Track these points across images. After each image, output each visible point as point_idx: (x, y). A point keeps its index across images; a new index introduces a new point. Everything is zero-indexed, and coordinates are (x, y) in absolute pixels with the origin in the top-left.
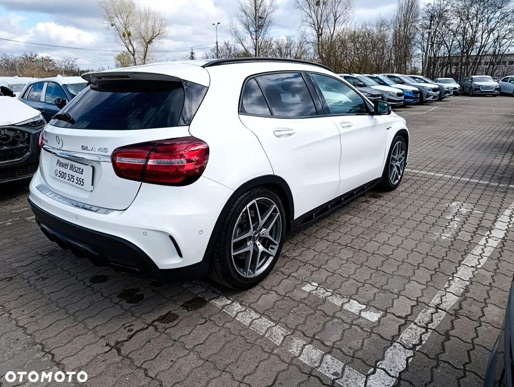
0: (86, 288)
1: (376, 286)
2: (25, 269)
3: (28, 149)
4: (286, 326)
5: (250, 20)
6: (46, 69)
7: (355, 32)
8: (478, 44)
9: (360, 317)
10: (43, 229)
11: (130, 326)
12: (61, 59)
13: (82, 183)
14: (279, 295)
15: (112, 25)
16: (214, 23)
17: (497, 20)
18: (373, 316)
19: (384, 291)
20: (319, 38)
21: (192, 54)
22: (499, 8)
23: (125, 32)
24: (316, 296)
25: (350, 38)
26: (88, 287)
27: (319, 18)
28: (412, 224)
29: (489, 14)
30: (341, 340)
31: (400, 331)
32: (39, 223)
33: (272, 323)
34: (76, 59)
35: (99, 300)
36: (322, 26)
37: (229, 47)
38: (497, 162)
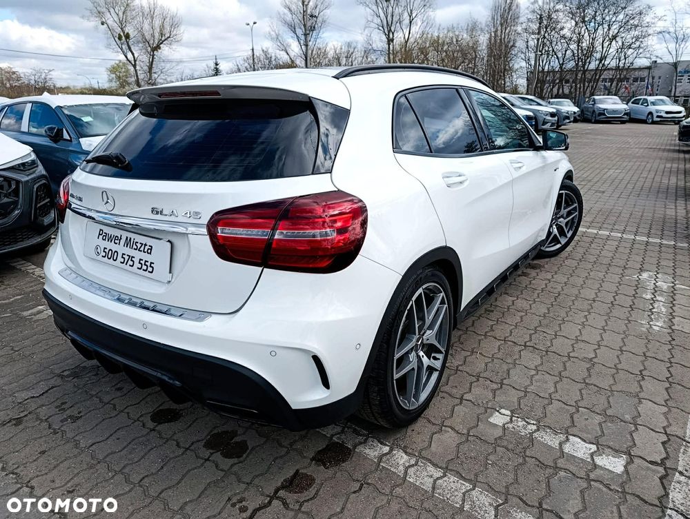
0: (148, 434)
1: (597, 411)
2: (39, 402)
3: (17, 205)
4: (490, 488)
5: (296, 21)
6: (8, 85)
7: (438, 37)
8: (598, 56)
9: (595, 466)
10: (74, 341)
11: (240, 501)
12: (30, 71)
13: (150, 269)
14: (458, 433)
15: (103, 24)
16: (248, 22)
17: (620, 24)
18: (614, 464)
19: (612, 418)
20: (389, 45)
21: (217, 64)
22: (623, 8)
23: (122, 34)
24: (515, 433)
25: (432, 44)
26: (151, 431)
27: (389, 18)
28: (601, 308)
29: (611, 16)
30: (585, 508)
31: (665, 488)
32: (64, 331)
33: (467, 484)
34: (50, 71)
35: (176, 454)
36: (393, 29)
37: (269, 56)
38: (671, 212)
